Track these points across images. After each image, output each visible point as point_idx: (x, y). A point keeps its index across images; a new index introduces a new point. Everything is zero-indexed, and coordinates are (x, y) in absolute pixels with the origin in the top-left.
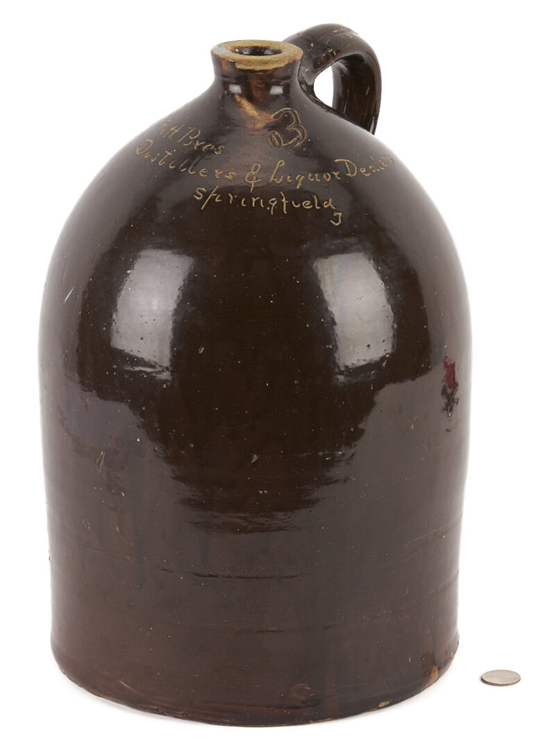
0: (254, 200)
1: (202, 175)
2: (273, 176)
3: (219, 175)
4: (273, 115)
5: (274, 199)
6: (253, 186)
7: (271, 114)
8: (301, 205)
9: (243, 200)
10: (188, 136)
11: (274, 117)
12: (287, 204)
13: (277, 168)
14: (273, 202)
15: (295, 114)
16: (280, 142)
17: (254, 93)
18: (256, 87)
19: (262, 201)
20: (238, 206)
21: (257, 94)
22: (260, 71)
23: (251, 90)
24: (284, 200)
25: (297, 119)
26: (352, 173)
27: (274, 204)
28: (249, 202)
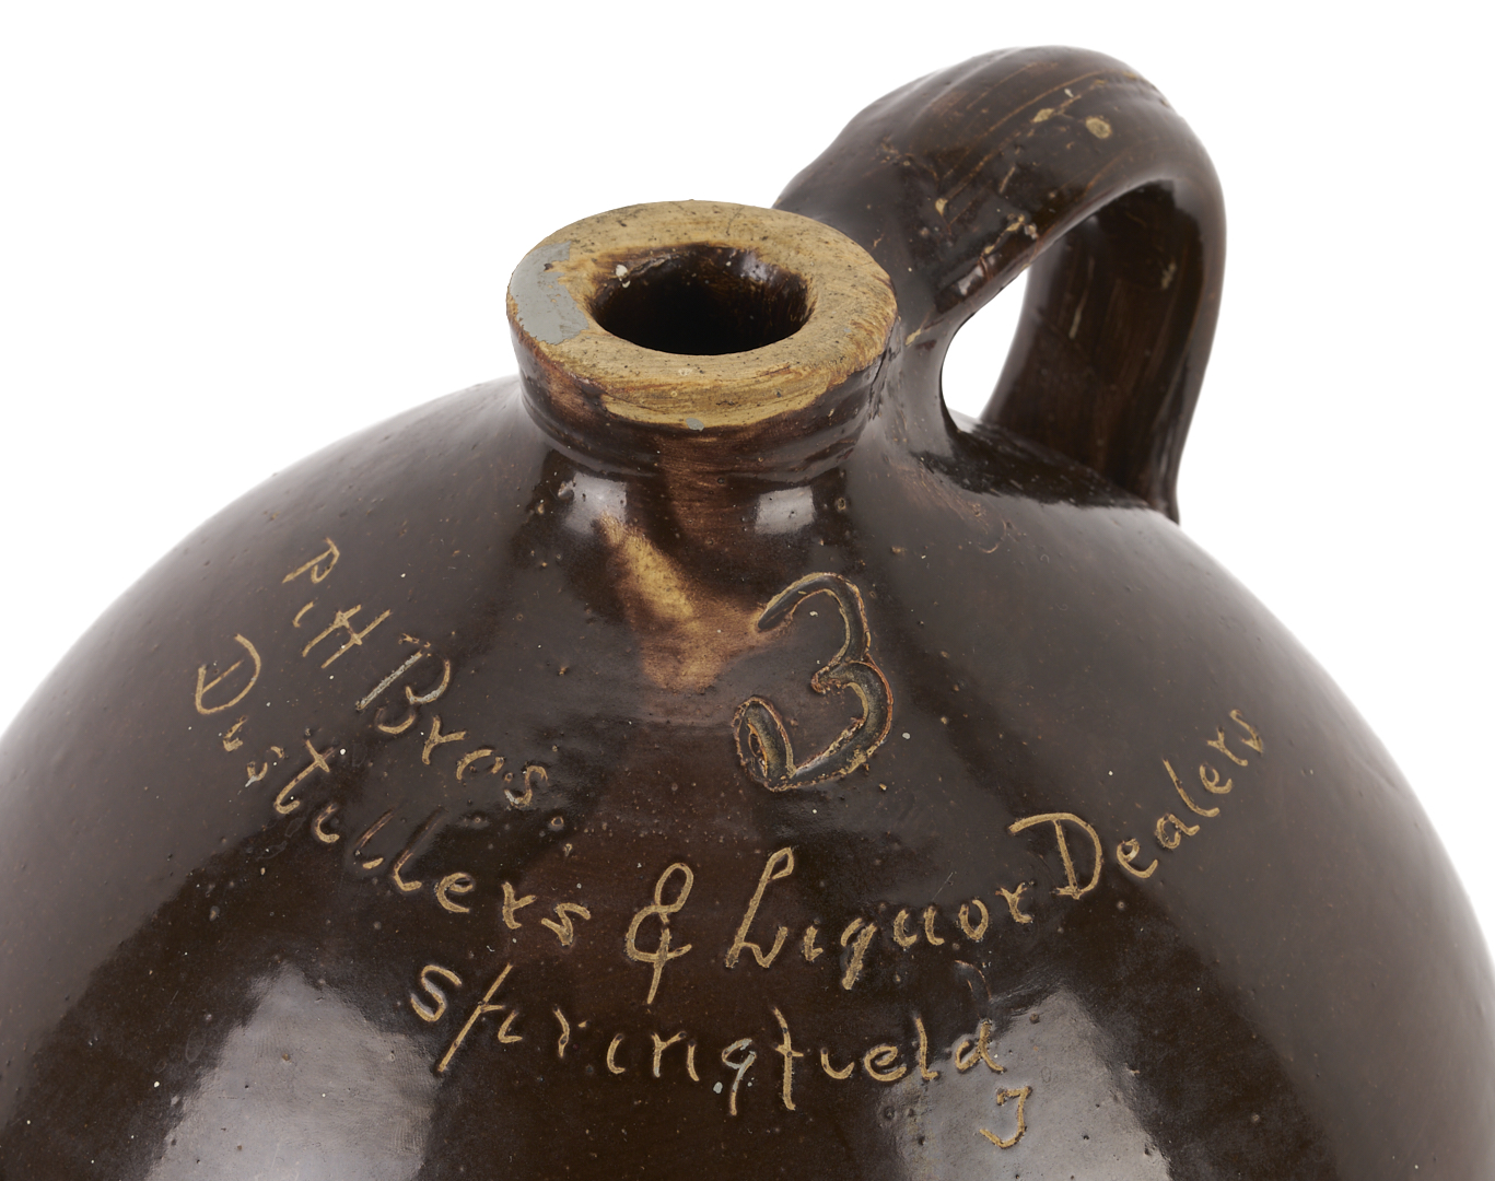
0: (660, 1045)
1: (447, 905)
2: (743, 931)
3: (518, 915)
4: (758, 616)
5: (744, 1043)
6: (657, 974)
7: (751, 607)
8: (859, 1068)
9: (615, 1044)
10: (399, 685)
11: (764, 626)
12: (796, 1062)
13: (761, 889)
14: (738, 1056)
15: (849, 598)
16: (781, 754)
17: (681, 510)
18: (690, 487)
19: (691, 1051)
20: (590, 1069)
21: (693, 518)
22: (708, 432)
23: (669, 499)
24: (785, 1048)
25: (856, 623)
26: (1083, 881)
27: (742, 1068)
28: (638, 1054)
